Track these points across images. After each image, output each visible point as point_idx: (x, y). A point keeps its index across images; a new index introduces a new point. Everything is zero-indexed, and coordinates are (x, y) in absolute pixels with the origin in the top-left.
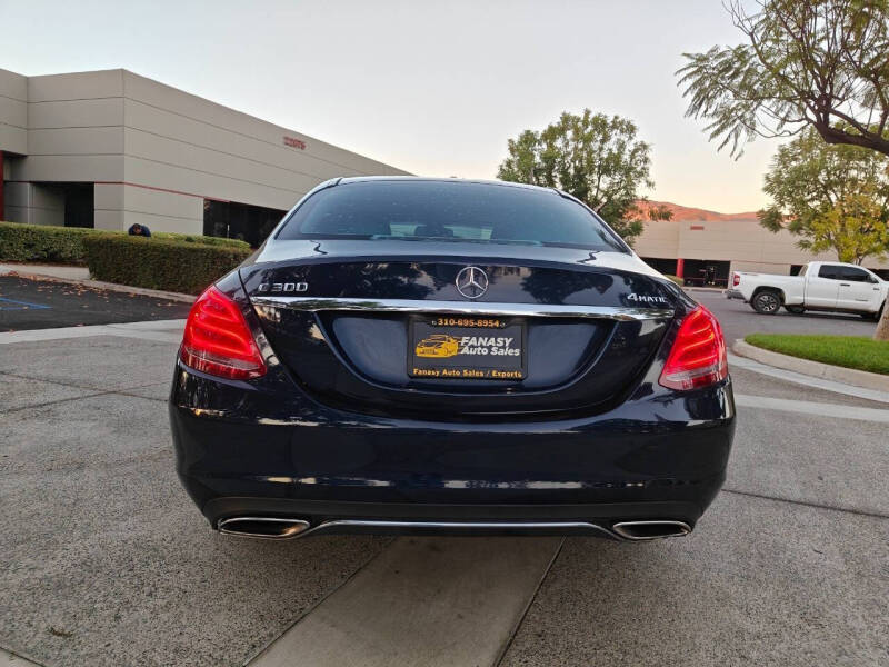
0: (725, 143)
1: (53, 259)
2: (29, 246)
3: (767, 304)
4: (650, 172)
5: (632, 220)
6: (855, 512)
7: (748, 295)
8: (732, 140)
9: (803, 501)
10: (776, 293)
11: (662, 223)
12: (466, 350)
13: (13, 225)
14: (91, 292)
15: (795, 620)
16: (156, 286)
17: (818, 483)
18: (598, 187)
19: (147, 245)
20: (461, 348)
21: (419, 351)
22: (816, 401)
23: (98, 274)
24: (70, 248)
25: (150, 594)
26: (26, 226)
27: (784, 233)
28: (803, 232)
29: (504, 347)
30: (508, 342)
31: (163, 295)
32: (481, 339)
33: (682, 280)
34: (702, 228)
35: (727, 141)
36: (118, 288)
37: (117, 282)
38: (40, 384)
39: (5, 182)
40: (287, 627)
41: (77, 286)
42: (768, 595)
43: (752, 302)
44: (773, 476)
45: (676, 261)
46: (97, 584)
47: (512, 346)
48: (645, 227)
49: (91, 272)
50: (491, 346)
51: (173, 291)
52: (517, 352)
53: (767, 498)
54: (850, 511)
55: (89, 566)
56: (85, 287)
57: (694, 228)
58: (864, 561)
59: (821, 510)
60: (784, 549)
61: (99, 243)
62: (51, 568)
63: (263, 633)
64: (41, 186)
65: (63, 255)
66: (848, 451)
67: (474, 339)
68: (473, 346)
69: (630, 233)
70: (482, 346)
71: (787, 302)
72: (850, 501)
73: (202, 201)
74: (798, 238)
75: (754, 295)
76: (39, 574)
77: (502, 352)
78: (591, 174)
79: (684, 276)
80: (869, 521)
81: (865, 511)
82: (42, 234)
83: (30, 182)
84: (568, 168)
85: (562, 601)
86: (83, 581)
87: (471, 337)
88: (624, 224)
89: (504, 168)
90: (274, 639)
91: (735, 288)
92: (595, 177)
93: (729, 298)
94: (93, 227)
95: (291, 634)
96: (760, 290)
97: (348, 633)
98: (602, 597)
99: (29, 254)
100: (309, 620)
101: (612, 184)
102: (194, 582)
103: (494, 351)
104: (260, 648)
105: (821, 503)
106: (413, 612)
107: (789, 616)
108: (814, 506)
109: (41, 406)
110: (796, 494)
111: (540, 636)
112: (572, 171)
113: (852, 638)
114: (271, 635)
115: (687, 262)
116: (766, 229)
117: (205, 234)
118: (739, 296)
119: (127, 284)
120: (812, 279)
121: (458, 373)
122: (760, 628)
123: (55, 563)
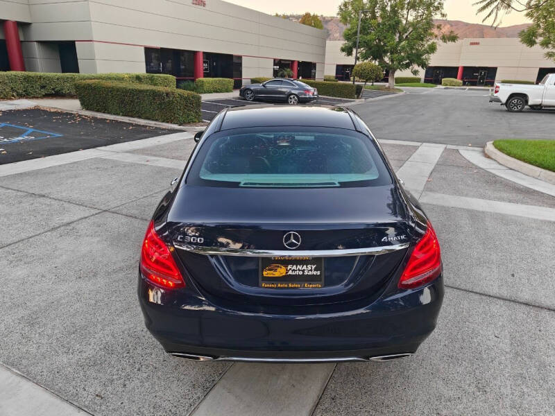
0: (488, 16)
1: (58, 95)
2: (43, 87)
3: (516, 105)
4: (444, 6)
5: (429, 43)
6: (526, 304)
7: (504, 100)
8: (493, 15)
9: (498, 295)
10: (523, 97)
11: (450, 43)
12: (290, 273)
13: (32, 74)
14: (84, 120)
15: (472, 389)
16: (121, 114)
17: (510, 280)
18: (407, 19)
19: (112, 88)
20: (287, 271)
21: (265, 273)
22: (527, 203)
23: (86, 105)
24: (67, 87)
25: (139, 370)
26: (39, 74)
27: (537, 47)
28: (550, 45)
29: (311, 270)
30: (313, 267)
31: (126, 119)
32: (298, 266)
33: (461, 82)
34: (477, 44)
35: (490, 14)
36: (99, 115)
37: (98, 111)
38: (66, 205)
39: (22, 41)
40: (207, 391)
41: (75, 115)
42: (460, 370)
43: (506, 104)
44: (484, 274)
45: (457, 68)
46: (113, 363)
47: (316, 270)
48: (438, 47)
49: (82, 104)
50: (304, 270)
51: (132, 116)
52: (319, 273)
53: (476, 293)
54: (524, 304)
55: (108, 349)
56: (80, 116)
57: (472, 44)
58: (522, 344)
59: (507, 303)
60: (477, 335)
61: (83, 87)
62: (89, 352)
63: (195, 397)
64: (44, 43)
65: (64, 92)
66: (536, 251)
67: (295, 266)
68: (294, 270)
69: (428, 53)
70: (299, 270)
71: (530, 103)
72: (526, 296)
73: (143, 49)
74: (546, 50)
75: (507, 100)
76: (84, 355)
77: (310, 273)
78: (402, 9)
79: (462, 79)
80: (533, 311)
81: (533, 304)
82: (49, 79)
83: (36, 41)
84: (386, 6)
85: (348, 374)
86: (106, 361)
87: (293, 265)
88: (423, 45)
89: (342, 7)
90: (201, 401)
91: (495, 95)
92: (405, 12)
93: (491, 101)
94: (79, 72)
95: (208, 398)
96: (513, 96)
97: (236, 397)
98: (369, 372)
99: (43, 92)
100: (217, 387)
101: (417, 17)
102: (159, 361)
103: (306, 273)
104: (194, 406)
105: (508, 298)
106: (269, 382)
107: (469, 385)
108: (503, 299)
109: (69, 224)
110: (494, 290)
111: (333, 399)
112: (388, 9)
113: (500, 400)
114: (199, 398)
115: (465, 68)
116: (525, 45)
117: (147, 72)
118: (498, 100)
119: (104, 113)
120: (549, 87)
121: (286, 286)
122: (451, 393)
123: (91, 347)
